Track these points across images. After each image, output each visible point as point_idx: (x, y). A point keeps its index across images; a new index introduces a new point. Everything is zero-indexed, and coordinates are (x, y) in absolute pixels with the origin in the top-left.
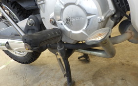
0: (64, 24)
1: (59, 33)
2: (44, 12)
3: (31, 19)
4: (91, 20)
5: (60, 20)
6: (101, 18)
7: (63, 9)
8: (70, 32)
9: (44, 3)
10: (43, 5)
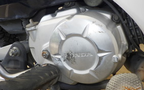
0: (62, 60)
1: (55, 73)
2: (34, 41)
3: (14, 48)
4: (104, 58)
5: (58, 54)
6: (118, 56)
7: (64, 41)
8: (71, 71)
9: (35, 30)
10: (34, 31)
